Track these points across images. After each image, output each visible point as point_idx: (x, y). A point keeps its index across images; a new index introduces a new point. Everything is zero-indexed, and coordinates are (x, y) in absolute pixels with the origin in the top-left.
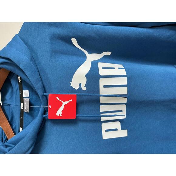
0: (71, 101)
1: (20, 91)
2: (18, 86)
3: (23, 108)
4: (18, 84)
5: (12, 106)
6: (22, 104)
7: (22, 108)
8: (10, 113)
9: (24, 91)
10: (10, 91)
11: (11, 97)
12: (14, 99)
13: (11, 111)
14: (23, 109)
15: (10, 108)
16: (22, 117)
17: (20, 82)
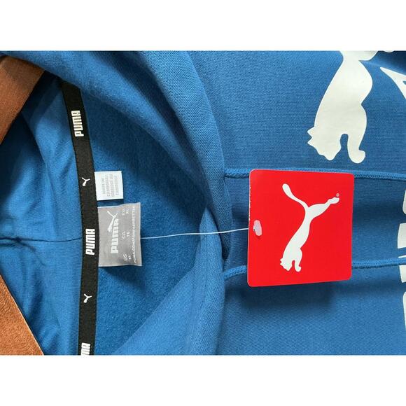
0: (335, 200)
1: (79, 176)
2: (68, 152)
3: (96, 250)
4: (69, 143)
5: (41, 246)
6: (90, 232)
7: (89, 252)
8: (25, 279)
9: (100, 177)
10: (27, 177)
11: (34, 206)
12: (48, 215)
13: (30, 270)
14: (95, 258)
15: (29, 256)
16: (93, 293)
17: (78, 134)
